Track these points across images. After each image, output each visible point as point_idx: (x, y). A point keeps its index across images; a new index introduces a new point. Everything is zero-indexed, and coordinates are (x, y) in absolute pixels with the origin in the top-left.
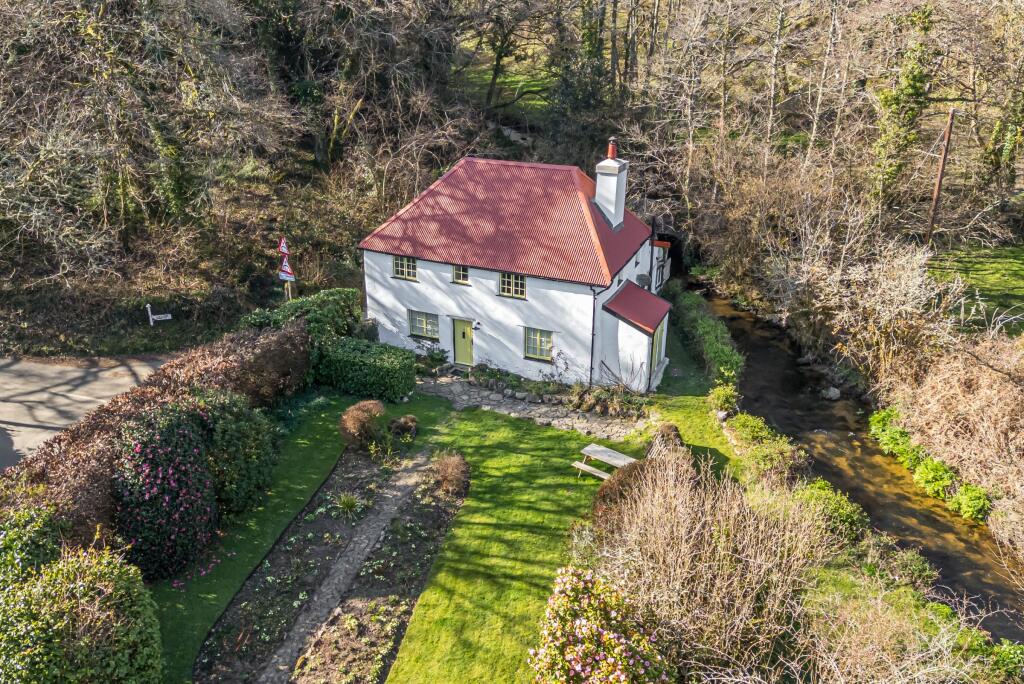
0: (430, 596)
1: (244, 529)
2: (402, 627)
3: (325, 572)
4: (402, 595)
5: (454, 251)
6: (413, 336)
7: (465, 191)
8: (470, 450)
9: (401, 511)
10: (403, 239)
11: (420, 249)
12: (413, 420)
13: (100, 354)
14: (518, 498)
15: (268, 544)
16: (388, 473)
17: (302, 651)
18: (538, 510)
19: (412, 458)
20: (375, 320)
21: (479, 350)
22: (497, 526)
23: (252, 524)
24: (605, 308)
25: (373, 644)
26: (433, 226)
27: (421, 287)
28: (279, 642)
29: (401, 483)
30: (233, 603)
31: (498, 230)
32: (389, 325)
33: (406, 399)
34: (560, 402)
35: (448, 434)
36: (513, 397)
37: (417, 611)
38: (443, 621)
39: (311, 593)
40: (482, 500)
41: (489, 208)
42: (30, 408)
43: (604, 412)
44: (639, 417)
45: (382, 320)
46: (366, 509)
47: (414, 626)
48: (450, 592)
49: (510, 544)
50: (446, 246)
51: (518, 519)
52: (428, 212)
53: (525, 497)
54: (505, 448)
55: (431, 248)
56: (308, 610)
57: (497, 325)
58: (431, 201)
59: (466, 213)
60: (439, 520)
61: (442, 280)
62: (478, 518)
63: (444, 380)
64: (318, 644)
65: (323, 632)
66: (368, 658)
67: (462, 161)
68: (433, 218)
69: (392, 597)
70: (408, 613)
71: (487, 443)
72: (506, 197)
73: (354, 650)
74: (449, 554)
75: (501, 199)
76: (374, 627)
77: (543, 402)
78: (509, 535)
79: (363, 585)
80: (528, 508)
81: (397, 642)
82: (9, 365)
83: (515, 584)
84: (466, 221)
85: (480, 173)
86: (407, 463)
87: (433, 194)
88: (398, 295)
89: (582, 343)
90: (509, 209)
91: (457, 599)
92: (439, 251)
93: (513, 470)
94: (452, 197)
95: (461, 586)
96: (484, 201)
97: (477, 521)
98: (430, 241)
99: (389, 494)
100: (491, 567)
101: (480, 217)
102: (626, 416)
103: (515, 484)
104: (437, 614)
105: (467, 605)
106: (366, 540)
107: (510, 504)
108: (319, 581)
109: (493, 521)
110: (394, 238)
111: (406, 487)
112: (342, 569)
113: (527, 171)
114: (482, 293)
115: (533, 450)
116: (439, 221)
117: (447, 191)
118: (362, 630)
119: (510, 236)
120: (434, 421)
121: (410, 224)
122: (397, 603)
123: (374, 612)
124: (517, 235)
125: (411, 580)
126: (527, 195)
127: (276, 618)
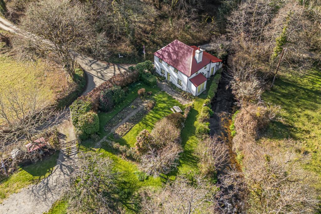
0: (137, 125)
1: (118, 107)
2: (132, 128)
3: (126, 117)
4: (134, 124)
5: (168, 61)
6: (161, 72)
7: (174, 47)
8: (158, 101)
9: (141, 110)
10: (161, 55)
11: (163, 58)
12: (151, 93)
13: (110, 62)
14: (159, 112)
15: (120, 110)
16: (143, 102)
17: (118, 128)
18: (161, 115)
19: (148, 100)
20: (155, 67)
21: (171, 79)
22: (153, 116)
23: (119, 106)
24: (190, 80)
25: (126, 129)
26: (167, 54)
27: (163, 64)
28: (115, 126)
29: (143, 105)
30: (113, 118)
31: (177, 59)
32: (158, 69)
33: (153, 87)
34: (180, 94)
35: (156, 97)
36: (173, 90)
37: (134, 126)
38: (137, 129)
39: (122, 120)
40: (154, 111)
41: (177, 53)
42: (97, 73)
43: (186, 98)
44: (191, 101)
45: (157, 68)
46: (135, 108)
47: (133, 128)
48: (140, 125)
49: (153, 120)
50: (167, 59)
51: (157, 116)
52: (167, 50)
53: (160, 112)
54: (164, 102)
55: (165, 58)
56: (121, 122)
57: (174, 76)
58: (168, 48)
59: (173, 53)
60: (145, 113)
61: (166, 65)
62: (151, 114)
63: (164, 83)
64: (120, 127)
65: (122, 126)
66: (125, 131)
67: (176, 40)
68: (167, 52)
69: (132, 124)
70: (133, 126)
71: (162, 100)
72: (180, 51)
73: (124, 130)
74: (143, 119)
75: (179, 51)
76: (128, 127)
77: (177, 93)
78: (154, 119)
79: (129, 121)
80: (159, 115)
81: (130, 130)
82: (96, 62)
83: (149, 127)
84: (172, 55)
85: (178, 44)
86: (147, 101)
87: (169, 46)
88: (159, 65)
89: (186, 84)
90: (180, 55)
91: (140, 126)
92: (166, 59)
93: (162, 107)
94: (172, 48)
95: (142, 125)
96: (176, 51)
97: (150, 115)
98: (165, 57)
99: (141, 106)
100: (147, 123)
101: (175, 54)
102: (189, 100)
103: (160, 110)
104: (136, 128)
105: (141, 128)
106: (133, 113)
107: (157, 113)
108: (124, 118)
109: (153, 115)
110: (160, 54)
111: (144, 106)
112: (128, 117)
113: (186, 47)
114: (171, 69)
115: (168, 103)
116: (168, 53)
117: (171, 46)
118: (126, 127)
119: (178, 60)
120: (155, 93)
121: (163, 52)
122: (132, 125)
123: (129, 125)
124: (179, 61)
125: (136, 122)
126: (184, 52)
127: (116, 122)
